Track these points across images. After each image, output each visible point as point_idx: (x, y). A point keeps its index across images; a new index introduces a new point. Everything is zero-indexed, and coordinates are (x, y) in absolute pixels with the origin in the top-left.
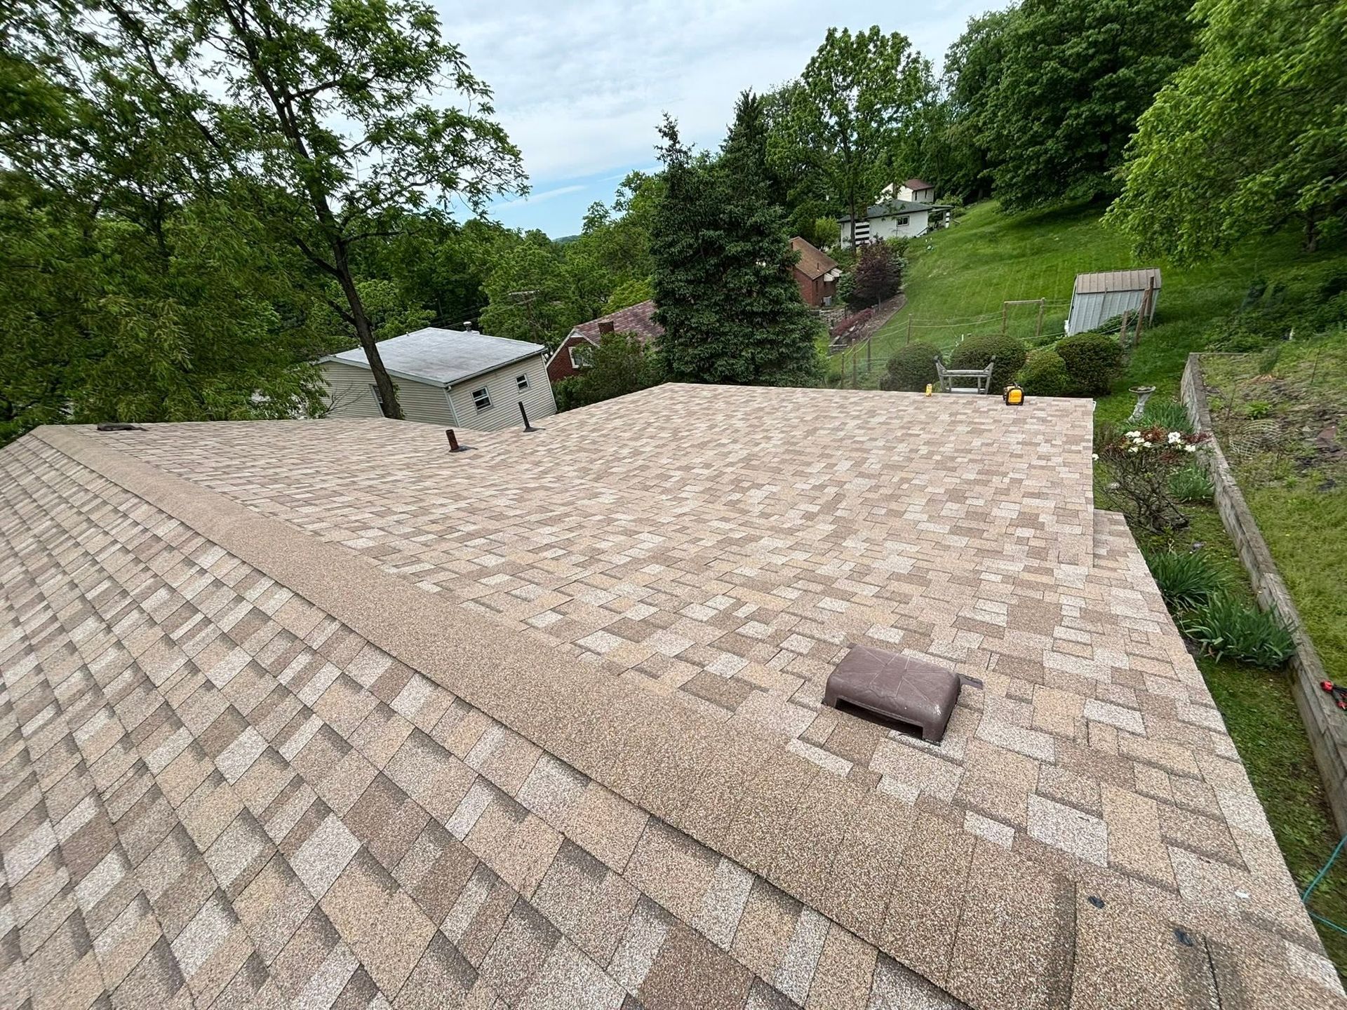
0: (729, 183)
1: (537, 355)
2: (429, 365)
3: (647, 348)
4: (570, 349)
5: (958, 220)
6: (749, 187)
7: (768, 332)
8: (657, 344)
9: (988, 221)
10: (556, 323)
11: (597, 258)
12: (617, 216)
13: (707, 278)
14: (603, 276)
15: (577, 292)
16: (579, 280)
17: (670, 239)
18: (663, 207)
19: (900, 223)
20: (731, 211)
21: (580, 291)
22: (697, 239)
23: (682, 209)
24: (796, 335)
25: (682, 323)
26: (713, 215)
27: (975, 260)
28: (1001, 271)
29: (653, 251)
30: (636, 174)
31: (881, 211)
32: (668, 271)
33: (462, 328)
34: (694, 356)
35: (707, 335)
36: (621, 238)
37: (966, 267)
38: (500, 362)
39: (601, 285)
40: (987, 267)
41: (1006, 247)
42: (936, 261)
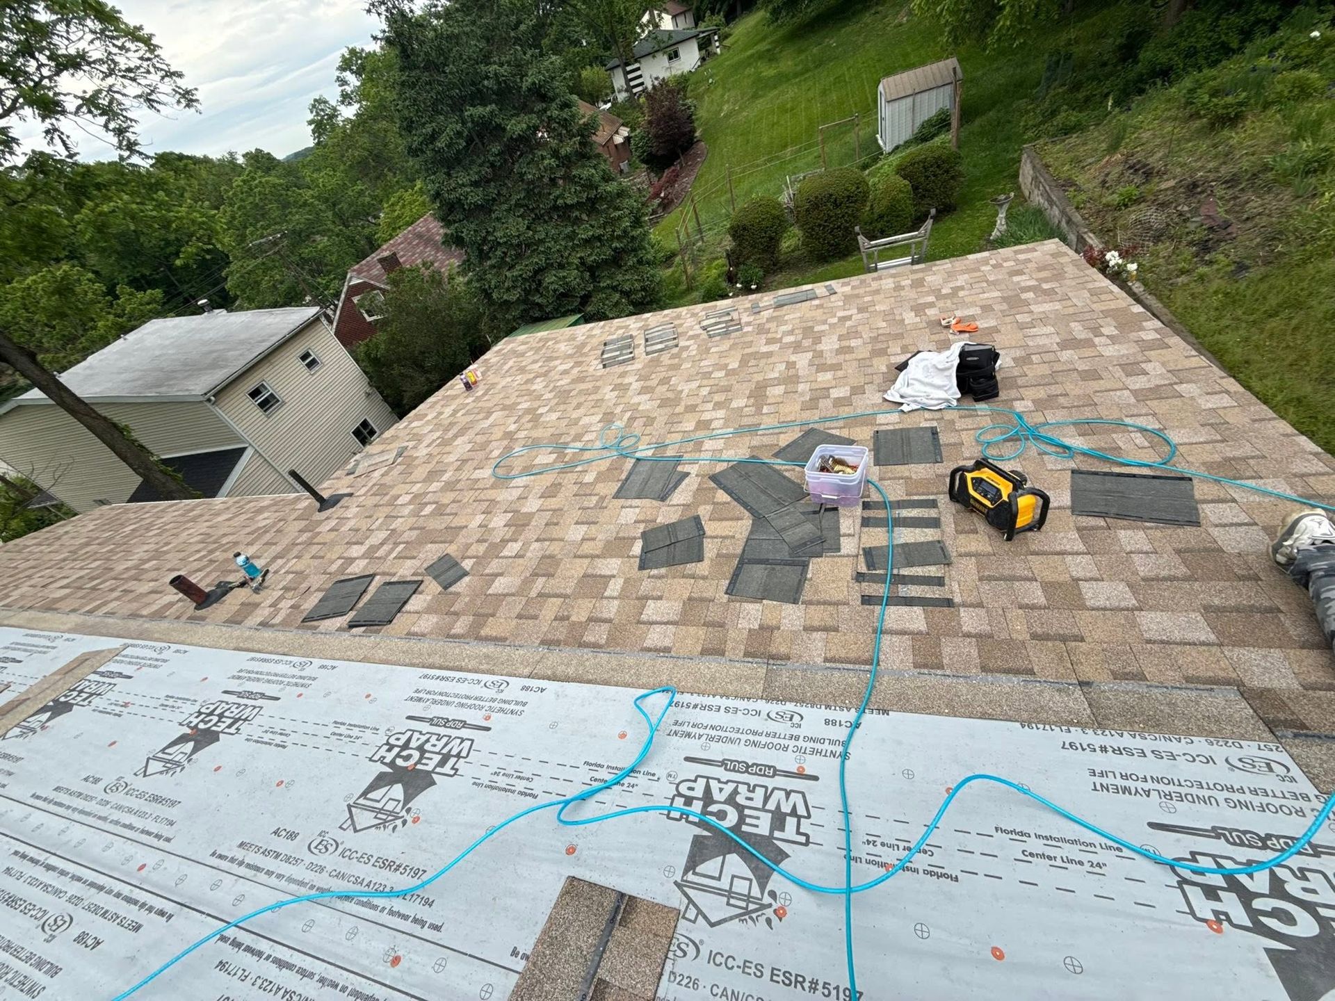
0: (479, 32)
1: (315, 320)
2: (169, 376)
3: (451, 278)
4: (356, 300)
5: (727, 42)
6: (507, 33)
7: (592, 226)
8: (463, 272)
9: (759, 37)
10: (326, 265)
11: (345, 171)
12: (349, 112)
13: (495, 175)
14: (361, 193)
15: (337, 221)
16: (334, 205)
17: (428, 129)
18: (403, 84)
19: (670, 58)
20: (496, 74)
21: (341, 218)
22: (464, 123)
23: (429, 83)
24: (626, 223)
25: (484, 240)
26: (473, 84)
27: (761, 87)
28: (791, 94)
29: (413, 152)
30: (353, 52)
31: (648, 47)
32: (441, 176)
33: (199, 311)
34: (515, 280)
35: (522, 248)
36: (364, 140)
37: (755, 96)
38: (268, 344)
39: (363, 205)
40: (776, 92)
41: (787, 63)
42: (723, 96)
